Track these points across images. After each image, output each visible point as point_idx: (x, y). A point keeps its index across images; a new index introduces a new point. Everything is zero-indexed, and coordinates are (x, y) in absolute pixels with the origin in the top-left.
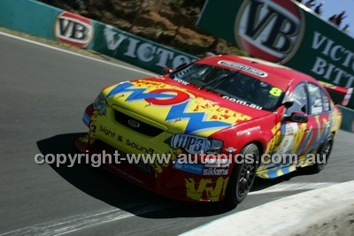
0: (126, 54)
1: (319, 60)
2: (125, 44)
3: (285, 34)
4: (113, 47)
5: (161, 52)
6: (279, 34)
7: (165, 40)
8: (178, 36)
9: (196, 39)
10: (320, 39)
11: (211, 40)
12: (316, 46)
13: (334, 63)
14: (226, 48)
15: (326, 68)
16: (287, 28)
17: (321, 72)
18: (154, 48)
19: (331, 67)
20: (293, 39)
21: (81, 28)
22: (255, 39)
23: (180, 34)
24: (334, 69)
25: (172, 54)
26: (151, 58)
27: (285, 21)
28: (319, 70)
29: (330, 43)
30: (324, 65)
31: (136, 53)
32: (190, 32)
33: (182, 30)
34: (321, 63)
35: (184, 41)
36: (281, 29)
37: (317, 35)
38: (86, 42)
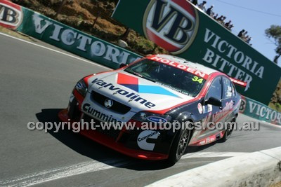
0: (51, 37)
1: (209, 51)
2: (51, 29)
3: (183, 29)
4: (40, 30)
5: (81, 38)
6: (178, 29)
7: (85, 28)
8: (95, 25)
9: (111, 28)
10: (210, 34)
11: (123, 30)
12: (206, 40)
13: (220, 54)
14: (135, 37)
15: (214, 58)
16: (185, 24)
17: (210, 61)
18: (75, 34)
19: (218, 57)
20: (189, 33)
21: (11, 13)
22: (159, 32)
23: (98, 23)
24: (220, 59)
25: (90, 40)
26: (73, 42)
27: (184, 18)
28: (208, 59)
29: (218, 38)
30: (213, 55)
31: (59, 37)
32: (106, 23)
33: (99, 20)
34: (210, 54)
35: (101, 30)
36: (180, 25)
37: (208, 31)
38: (16, 25)
